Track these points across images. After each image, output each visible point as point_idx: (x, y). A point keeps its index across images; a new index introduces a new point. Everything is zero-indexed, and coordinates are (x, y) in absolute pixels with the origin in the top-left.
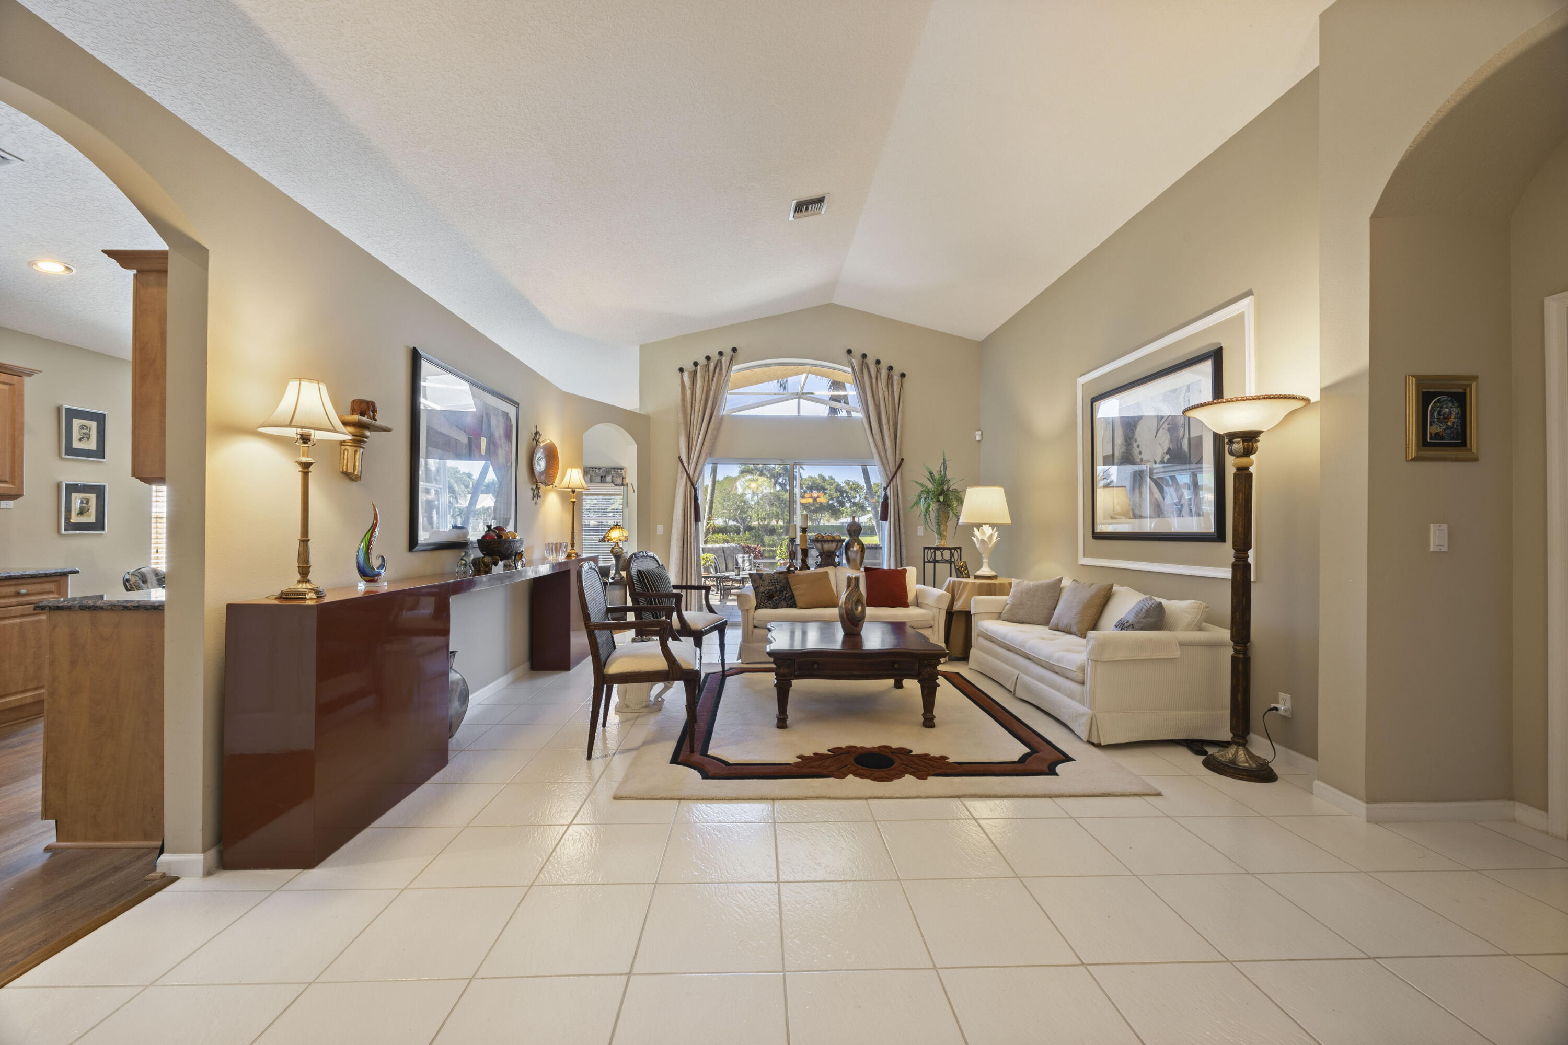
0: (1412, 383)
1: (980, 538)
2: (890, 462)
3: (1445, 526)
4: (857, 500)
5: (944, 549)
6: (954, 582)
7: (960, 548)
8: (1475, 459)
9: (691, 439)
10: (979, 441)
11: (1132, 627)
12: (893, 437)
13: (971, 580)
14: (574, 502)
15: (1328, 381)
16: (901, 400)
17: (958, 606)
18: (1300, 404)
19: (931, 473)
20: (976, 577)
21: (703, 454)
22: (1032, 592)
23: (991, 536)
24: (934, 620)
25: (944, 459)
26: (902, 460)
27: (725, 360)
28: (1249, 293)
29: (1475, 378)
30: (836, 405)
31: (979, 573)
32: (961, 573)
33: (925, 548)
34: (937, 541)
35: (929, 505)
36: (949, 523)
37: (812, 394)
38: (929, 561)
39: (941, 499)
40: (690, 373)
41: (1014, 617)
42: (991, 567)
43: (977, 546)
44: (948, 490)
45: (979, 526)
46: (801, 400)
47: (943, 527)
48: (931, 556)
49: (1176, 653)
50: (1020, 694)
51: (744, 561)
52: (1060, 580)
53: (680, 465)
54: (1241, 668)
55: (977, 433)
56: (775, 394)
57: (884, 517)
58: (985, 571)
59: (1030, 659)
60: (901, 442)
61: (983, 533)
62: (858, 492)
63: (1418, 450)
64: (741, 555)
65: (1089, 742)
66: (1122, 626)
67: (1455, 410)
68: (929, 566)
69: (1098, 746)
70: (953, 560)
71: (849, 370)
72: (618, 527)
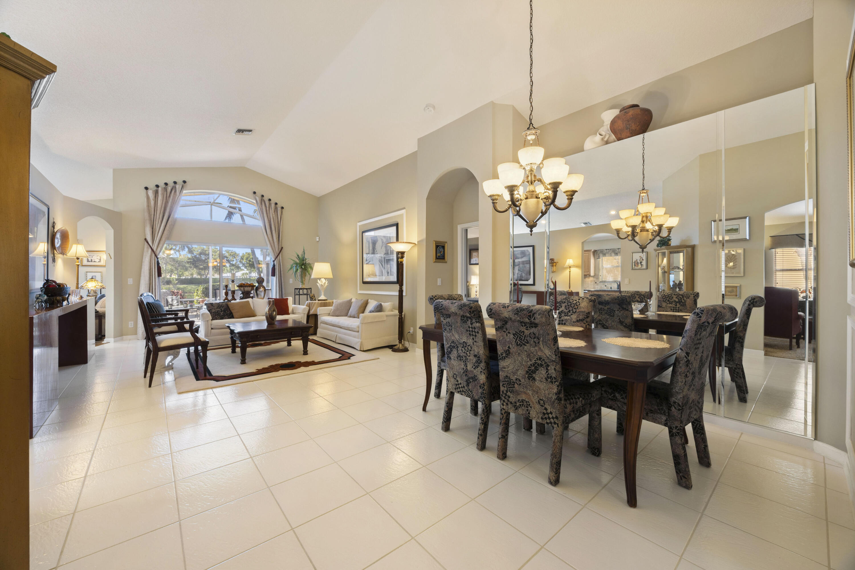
0: (434, 242)
1: (320, 284)
2: (276, 248)
3: (440, 279)
4: (234, 263)
5: (304, 289)
6: (310, 303)
7: (311, 288)
8: (446, 262)
9: (154, 229)
10: (318, 241)
11: (373, 312)
12: (277, 236)
13: (317, 301)
14: (78, 265)
15: (418, 240)
16: (282, 219)
17: (312, 312)
18: (414, 245)
19: (298, 256)
20: (319, 300)
21: (163, 239)
22: (341, 304)
23: (325, 283)
24: (302, 319)
25: (304, 249)
26: (282, 248)
27: (178, 187)
28: (404, 208)
29: (446, 242)
30: (232, 210)
31: (320, 298)
32: (312, 299)
33: (295, 289)
34: (301, 285)
35: (297, 269)
36: (306, 278)
37: (220, 204)
38: (297, 295)
39: (303, 267)
40: (153, 191)
41: (336, 314)
42: (325, 295)
43: (319, 287)
44: (305, 263)
45: (320, 279)
46: (213, 206)
47: (303, 279)
48: (298, 292)
49: (385, 319)
50: (337, 341)
51: (172, 300)
52: (351, 299)
53: (146, 244)
54: (400, 320)
55: (317, 237)
56: (196, 201)
57: (273, 274)
58: (322, 297)
59: (341, 328)
60: (282, 240)
61: (322, 282)
62: (235, 258)
63: (435, 260)
64: (171, 297)
65: (360, 350)
66: (370, 312)
67: (443, 250)
68: (297, 297)
69: (364, 351)
70: (308, 294)
71: (255, 202)
72: (93, 280)
